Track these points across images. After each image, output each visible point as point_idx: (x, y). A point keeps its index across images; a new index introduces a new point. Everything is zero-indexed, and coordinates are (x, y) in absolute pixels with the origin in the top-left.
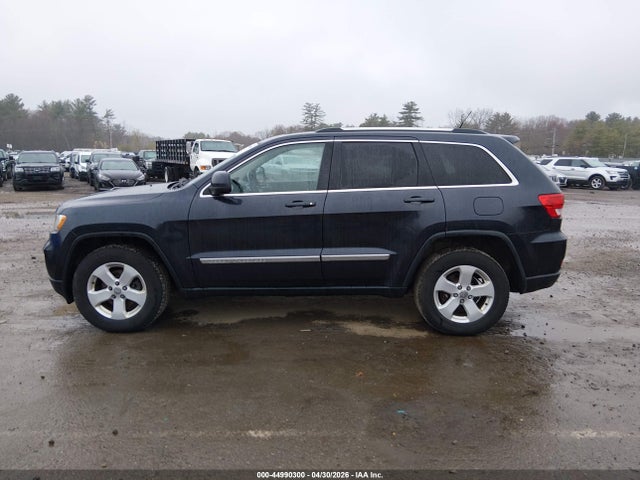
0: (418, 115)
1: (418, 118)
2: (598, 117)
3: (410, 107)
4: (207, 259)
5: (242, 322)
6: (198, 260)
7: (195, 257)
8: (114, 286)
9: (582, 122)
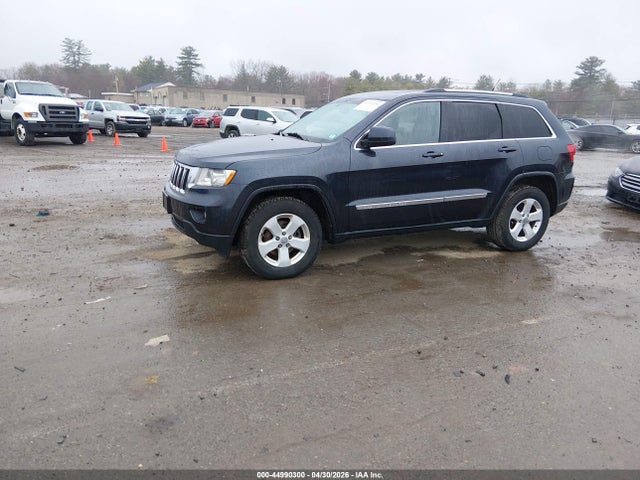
0: (198, 62)
1: (198, 65)
2: (359, 75)
3: (189, 53)
4: (362, 205)
5: (362, 260)
6: (354, 207)
7: (351, 204)
8: (281, 237)
9: (346, 79)
